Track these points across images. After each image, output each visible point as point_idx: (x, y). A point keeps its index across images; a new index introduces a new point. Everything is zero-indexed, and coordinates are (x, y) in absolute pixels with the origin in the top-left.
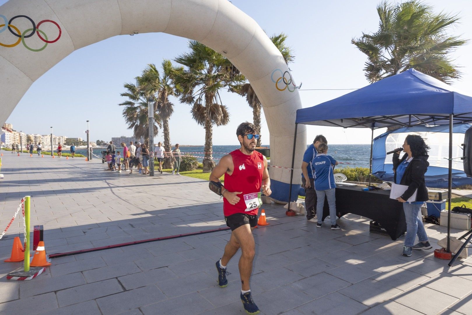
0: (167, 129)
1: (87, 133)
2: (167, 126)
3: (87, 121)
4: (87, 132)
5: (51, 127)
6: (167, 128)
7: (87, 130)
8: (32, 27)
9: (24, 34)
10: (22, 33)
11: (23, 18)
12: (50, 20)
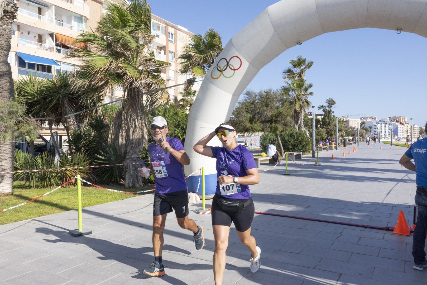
8: (226, 64)
9: (223, 69)
10: (222, 69)
11: (223, 59)
12: (234, 56)
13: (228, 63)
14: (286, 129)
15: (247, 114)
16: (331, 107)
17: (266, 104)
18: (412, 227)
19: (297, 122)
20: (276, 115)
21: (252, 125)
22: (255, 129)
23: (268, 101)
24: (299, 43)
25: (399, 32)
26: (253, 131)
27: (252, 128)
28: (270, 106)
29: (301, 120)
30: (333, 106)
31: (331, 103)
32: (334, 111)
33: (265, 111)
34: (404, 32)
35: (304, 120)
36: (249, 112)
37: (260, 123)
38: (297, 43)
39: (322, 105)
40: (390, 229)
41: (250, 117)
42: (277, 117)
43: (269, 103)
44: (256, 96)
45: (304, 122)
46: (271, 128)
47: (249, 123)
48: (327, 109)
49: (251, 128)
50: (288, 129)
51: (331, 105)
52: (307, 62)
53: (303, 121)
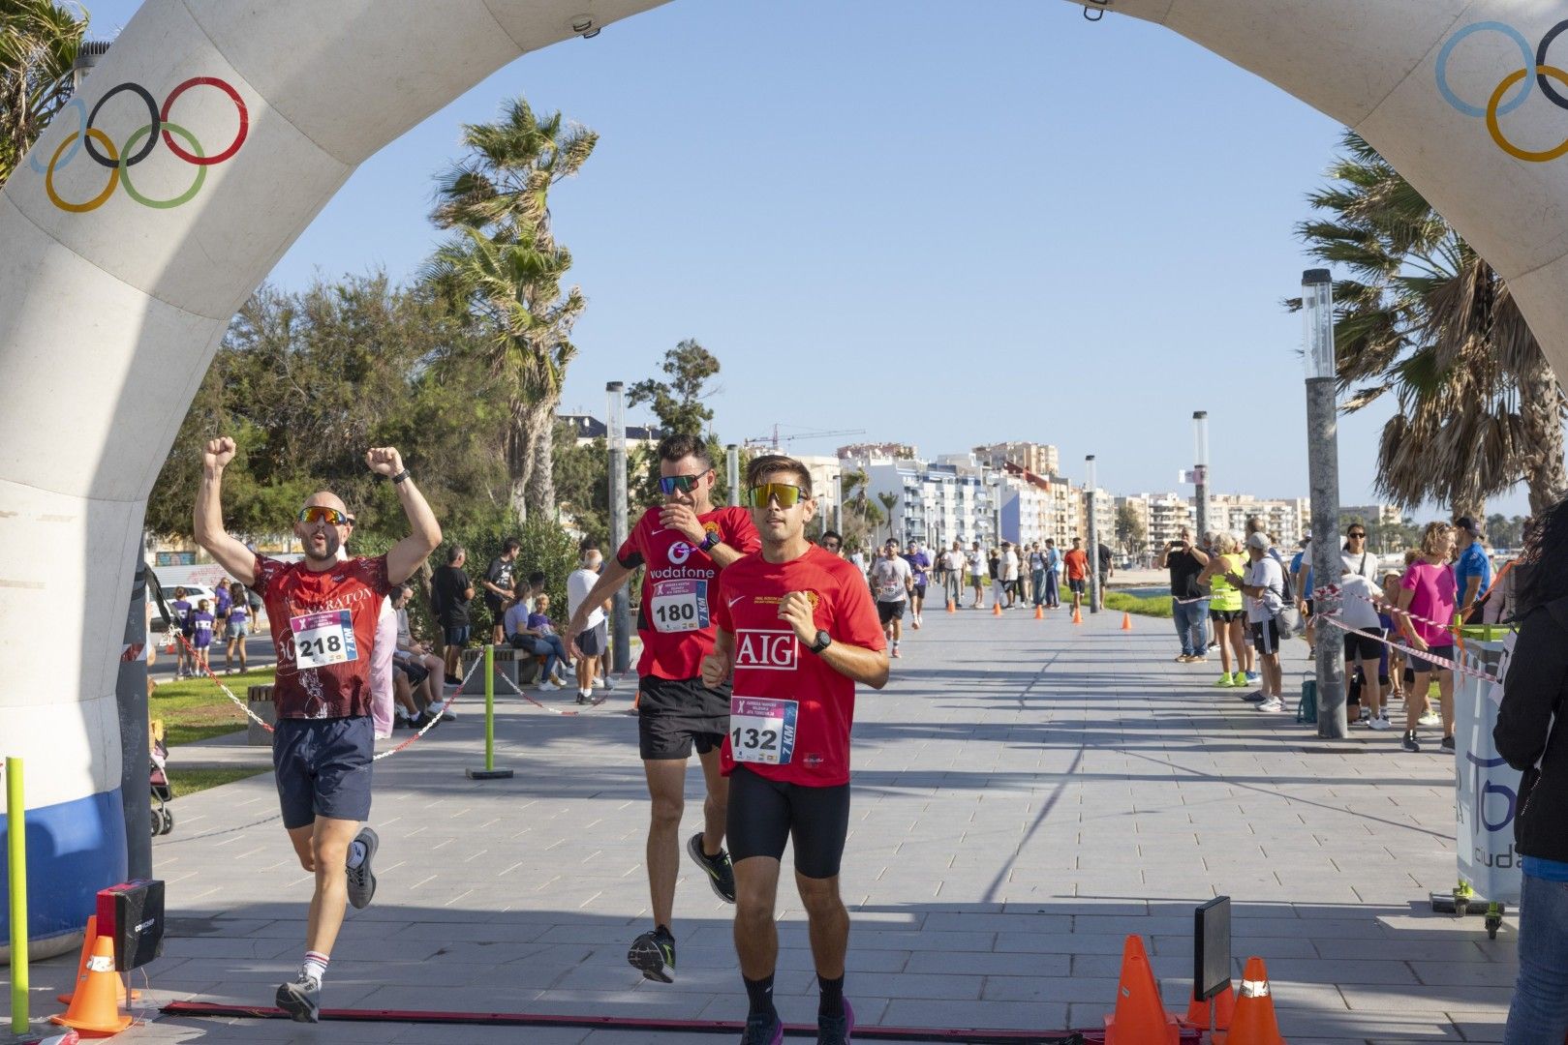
0: (1544, 435)
1: (1194, 480)
2: (1546, 418)
3: (1198, 415)
4: (1198, 475)
5: (1089, 458)
6: (1548, 431)
7: (1196, 467)
8: (149, 121)
9: (125, 151)
10: (119, 150)
11: (126, 92)
12: (202, 75)
13: (158, 118)
14: (468, 514)
15: (235, 418)
16: (695, 387)
17: (349, 368)
18: (1183, 1018)
19: (517, 472)
20: (405, 430)
21: (268, 493)
22: (282, 511)
23: (360, 349)
24: (587, 29)
25: (1093, 13)
26: (272, 522)
27: (264, 510)
28: (371, 375)
29: (539, 461)
30: (708, 383)
31: (694, 365)
32: (711, 412)
33: (346, 406)
34: (1116, 14)
35: (553, 458)
36: (245, 413)
37: (313, 476)
38: (576, 29)
39: (645, 381)
40: (1084, 1036)
41: (256, 440)
42: (415, 442)
43: (369, 359)
44: (289, 315)
45: (554, 469)
46: (380, 507)
47: (250, 477)
48: (673, 402)
49: (261, 502)
50: (477, 512)
51: (696, 377)
52: (567, 131)
53: (550, 465)
